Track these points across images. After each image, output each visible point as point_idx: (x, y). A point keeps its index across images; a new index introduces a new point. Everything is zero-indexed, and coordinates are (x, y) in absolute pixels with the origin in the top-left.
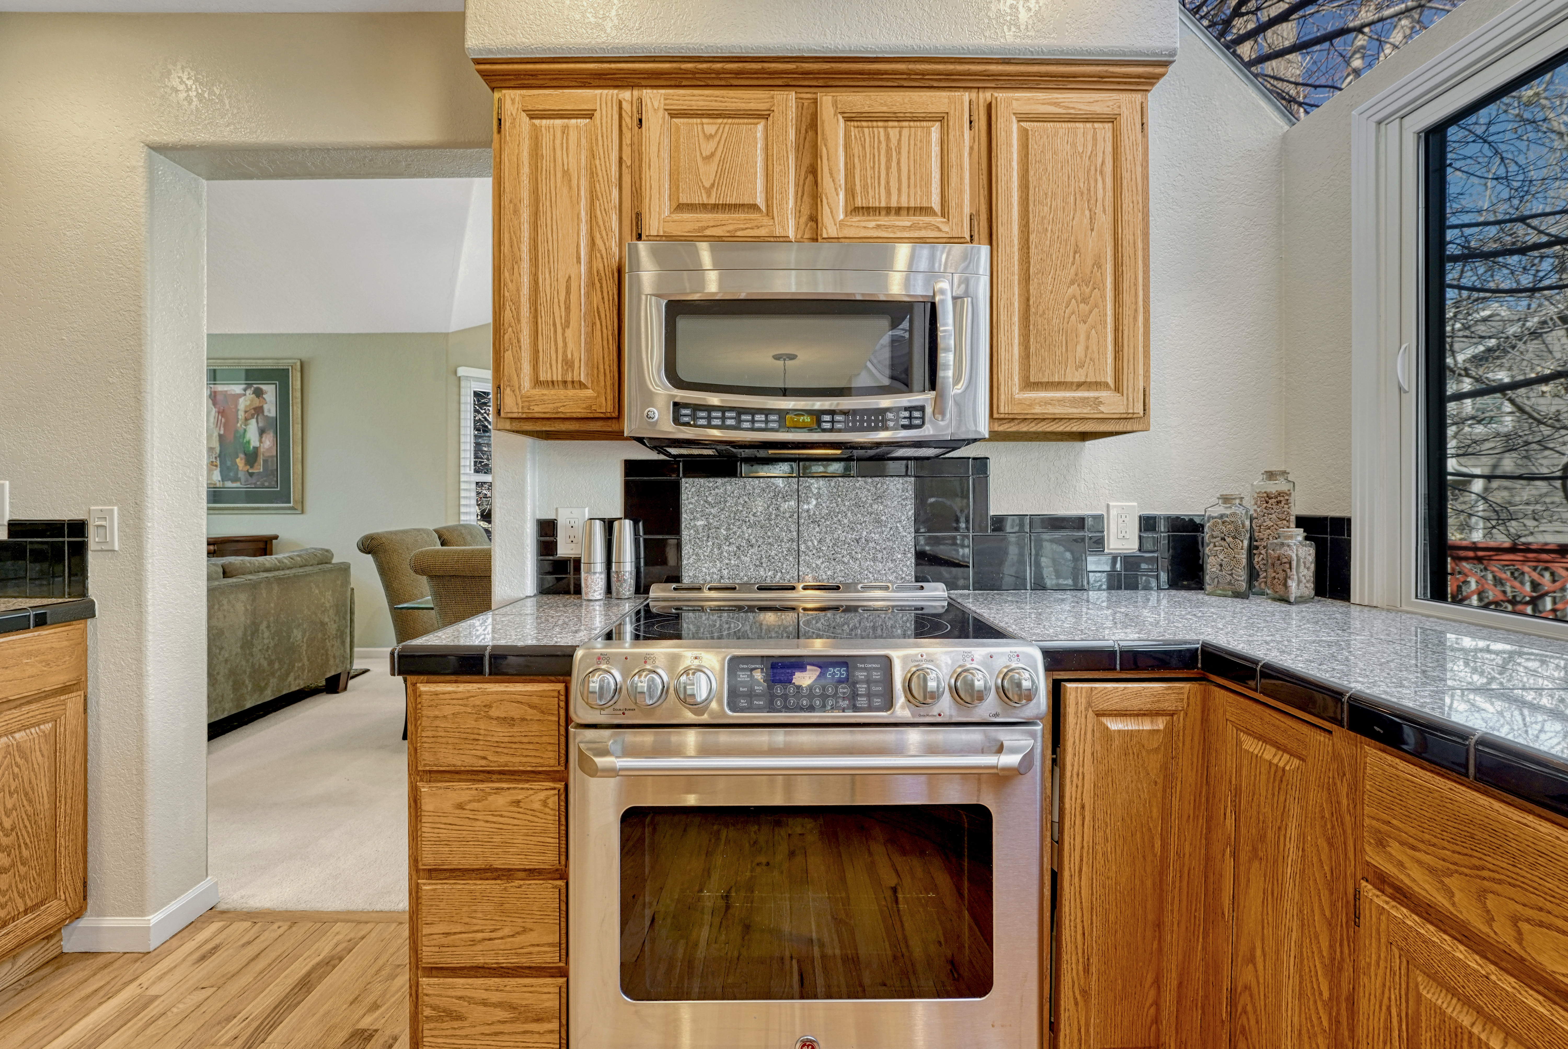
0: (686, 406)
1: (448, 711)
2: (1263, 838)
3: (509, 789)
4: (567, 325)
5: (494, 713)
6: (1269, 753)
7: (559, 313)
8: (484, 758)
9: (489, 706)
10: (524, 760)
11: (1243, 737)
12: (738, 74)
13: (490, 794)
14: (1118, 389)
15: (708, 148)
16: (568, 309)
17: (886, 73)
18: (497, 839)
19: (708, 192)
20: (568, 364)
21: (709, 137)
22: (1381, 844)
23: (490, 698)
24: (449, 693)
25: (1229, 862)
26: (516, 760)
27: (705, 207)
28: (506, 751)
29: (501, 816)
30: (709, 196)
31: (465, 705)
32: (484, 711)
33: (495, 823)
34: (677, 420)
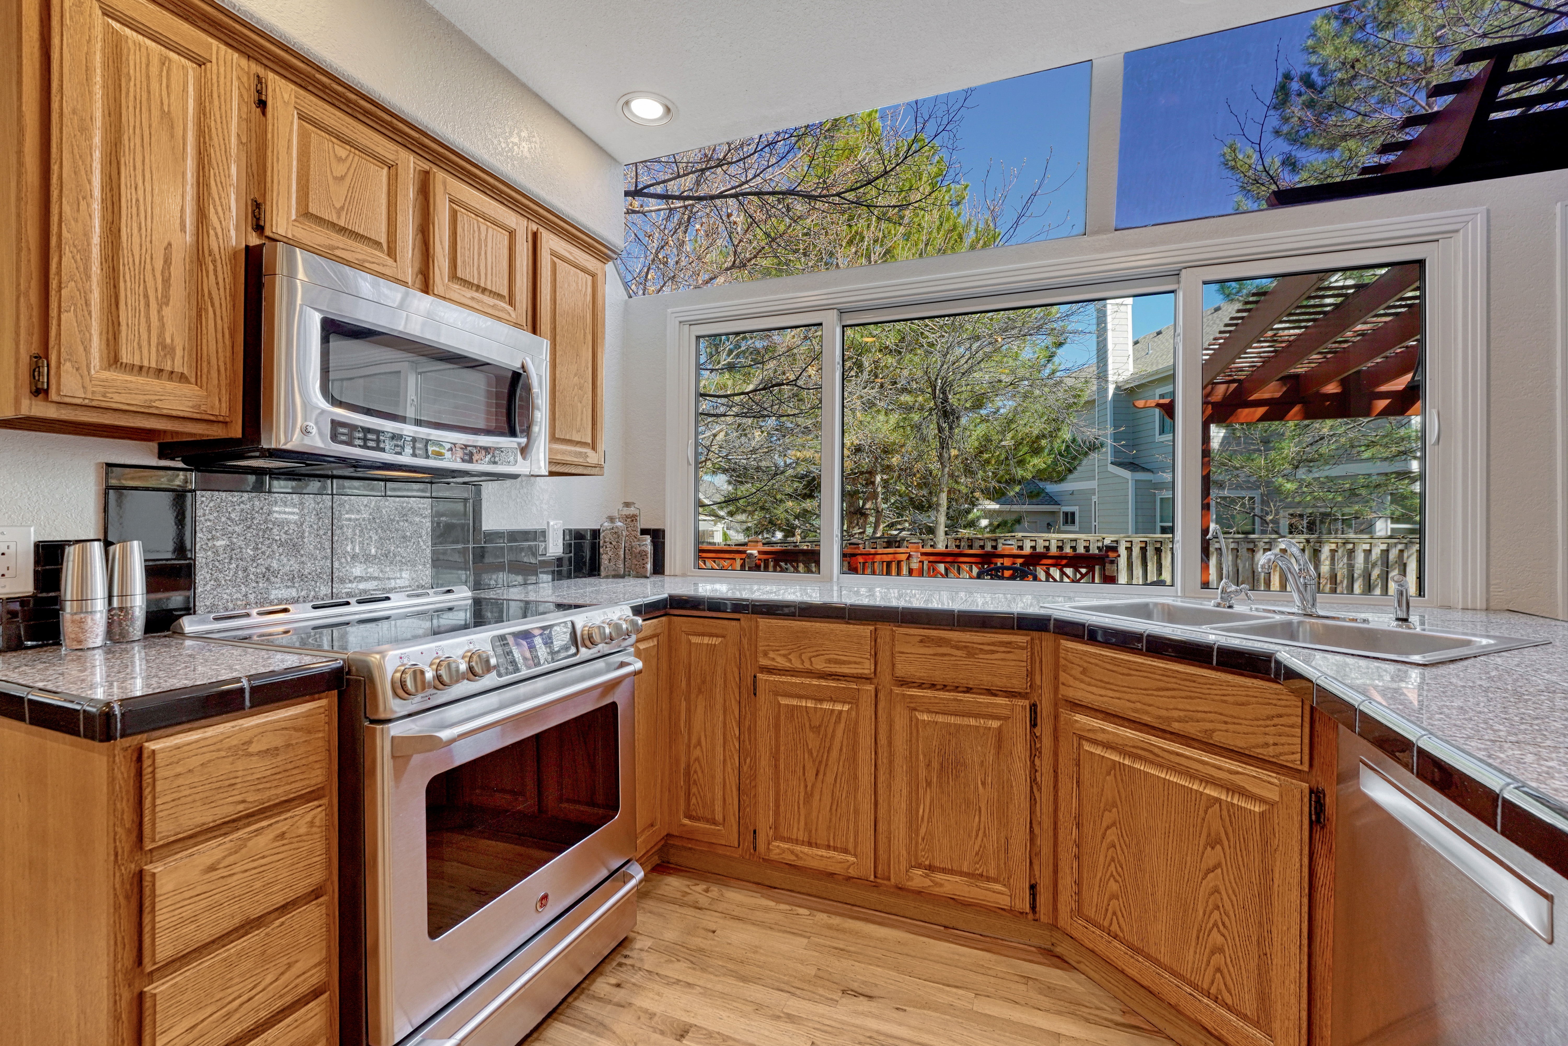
0: (343, 425)
1: (195, 762)
2: (704, 682)
3: (271, 825)
4: (165, 301)
5: (253, 748)
6: (706, 640)
7: (155, 285)
8: (244, 801)
9: (250, 742)
10: (288, 787)
11: (690, 637)
12: (366, 113)
13: (250, 839)
14: (594, 448)
15: (340, 170)
16: (166, 282)
17: (480, 178)
18: (258, 885)
19: (339, 213)
20: (166, 349)
21: (340, 160)
22: (766, 654)
23: (249, 734)
24: (197, 741)
25: (684, 704)
26: (280, 790)
27: (333, 226)
28: (268, 785)
29: (263, 857)
30: (339, 217)
31: (219, 750)
32: (242, 750)
33: (255, 868)
34: (334, 437)
